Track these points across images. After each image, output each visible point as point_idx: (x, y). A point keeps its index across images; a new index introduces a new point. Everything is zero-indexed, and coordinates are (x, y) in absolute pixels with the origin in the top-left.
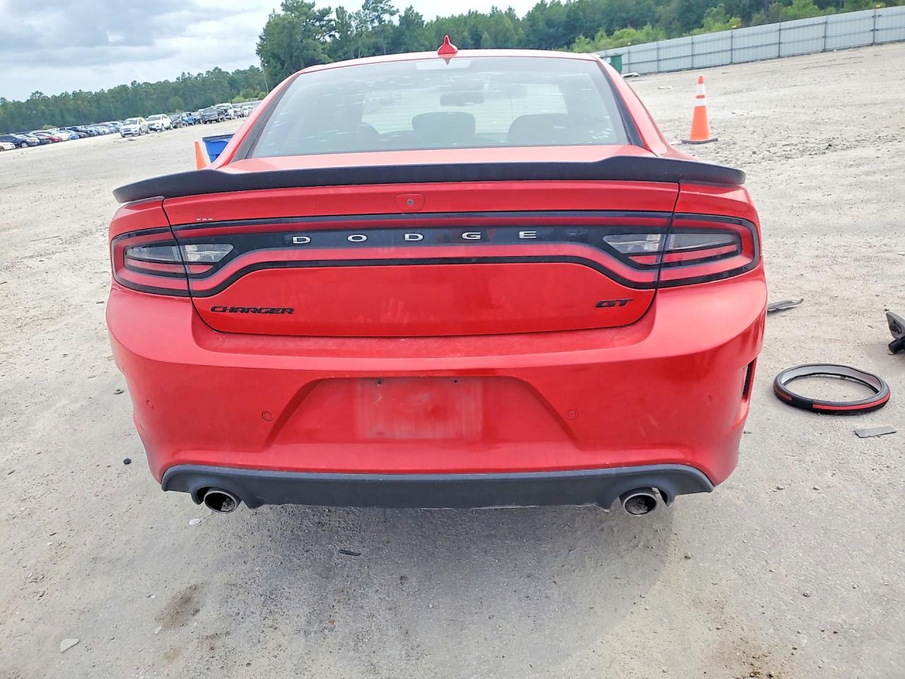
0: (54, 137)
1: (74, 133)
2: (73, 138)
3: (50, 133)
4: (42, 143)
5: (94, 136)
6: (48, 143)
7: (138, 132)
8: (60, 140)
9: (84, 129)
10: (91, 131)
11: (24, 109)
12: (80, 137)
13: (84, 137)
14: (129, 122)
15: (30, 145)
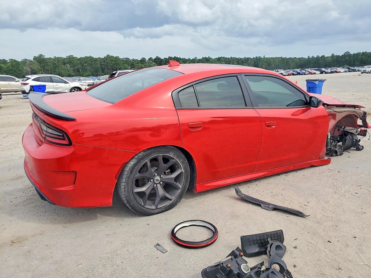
0: (337, 71)
1: (347, 70)
2: (345, 72)
3: (337, 69)
4: (331, 72)
5: (356, 71)
6: (334, 73)
7: (369, 72)
8: (340, 72)
9: (353, 68)
10: (355, 69)
11: (340, 59)
12: (349, 71)
13: (351, 71)
14: (366, 67)
15: (326, 73)
